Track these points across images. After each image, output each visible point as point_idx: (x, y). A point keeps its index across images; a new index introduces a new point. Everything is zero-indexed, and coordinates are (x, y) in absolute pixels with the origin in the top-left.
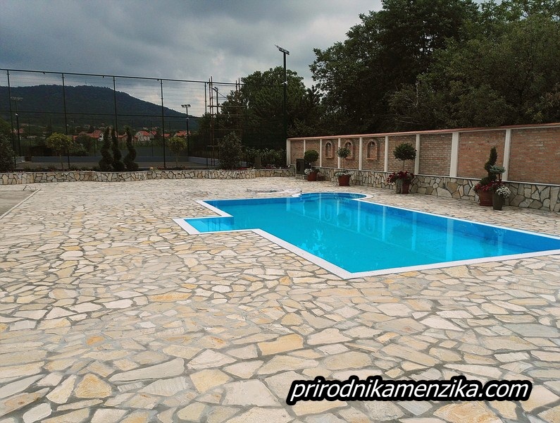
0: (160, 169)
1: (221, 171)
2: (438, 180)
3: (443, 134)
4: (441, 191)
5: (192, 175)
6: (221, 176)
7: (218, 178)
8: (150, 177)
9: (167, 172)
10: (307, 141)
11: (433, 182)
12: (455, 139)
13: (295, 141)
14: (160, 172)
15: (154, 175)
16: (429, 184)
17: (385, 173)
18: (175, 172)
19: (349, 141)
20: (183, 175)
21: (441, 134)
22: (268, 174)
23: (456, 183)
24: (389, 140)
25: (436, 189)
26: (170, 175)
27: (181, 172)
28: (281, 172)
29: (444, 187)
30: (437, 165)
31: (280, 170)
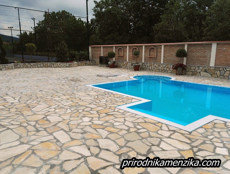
0: (22, 62)
1: (60, 63)
2: (201, 68)
3: (205, 44)
4: (203, 73)
5: (42, 65)
6: (60, 66)
7: (58, 67)
8: (16, 67)
9: (27, 64)
10: (103, 47)
11: (197, 69)
12: (214, 47)
13: (95, 47)
14: (22, 64)
15: (19, 66)
16: (195, 70)
17: (162, 64)
18: (32, 64)
19: (135, 47)
20: (36, 66)
21: (203, 44)
22: (83, 64)
23: (215, 69)
24: (164, 47)
25: (200, 72)
26: (29, 66)
27: (35, 64)
28: (88, 63)
29: (206, 71)
30: (200, 60)
31: (88, 62)
